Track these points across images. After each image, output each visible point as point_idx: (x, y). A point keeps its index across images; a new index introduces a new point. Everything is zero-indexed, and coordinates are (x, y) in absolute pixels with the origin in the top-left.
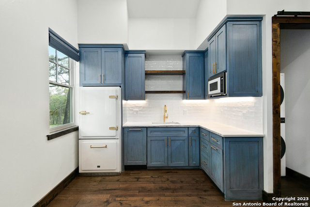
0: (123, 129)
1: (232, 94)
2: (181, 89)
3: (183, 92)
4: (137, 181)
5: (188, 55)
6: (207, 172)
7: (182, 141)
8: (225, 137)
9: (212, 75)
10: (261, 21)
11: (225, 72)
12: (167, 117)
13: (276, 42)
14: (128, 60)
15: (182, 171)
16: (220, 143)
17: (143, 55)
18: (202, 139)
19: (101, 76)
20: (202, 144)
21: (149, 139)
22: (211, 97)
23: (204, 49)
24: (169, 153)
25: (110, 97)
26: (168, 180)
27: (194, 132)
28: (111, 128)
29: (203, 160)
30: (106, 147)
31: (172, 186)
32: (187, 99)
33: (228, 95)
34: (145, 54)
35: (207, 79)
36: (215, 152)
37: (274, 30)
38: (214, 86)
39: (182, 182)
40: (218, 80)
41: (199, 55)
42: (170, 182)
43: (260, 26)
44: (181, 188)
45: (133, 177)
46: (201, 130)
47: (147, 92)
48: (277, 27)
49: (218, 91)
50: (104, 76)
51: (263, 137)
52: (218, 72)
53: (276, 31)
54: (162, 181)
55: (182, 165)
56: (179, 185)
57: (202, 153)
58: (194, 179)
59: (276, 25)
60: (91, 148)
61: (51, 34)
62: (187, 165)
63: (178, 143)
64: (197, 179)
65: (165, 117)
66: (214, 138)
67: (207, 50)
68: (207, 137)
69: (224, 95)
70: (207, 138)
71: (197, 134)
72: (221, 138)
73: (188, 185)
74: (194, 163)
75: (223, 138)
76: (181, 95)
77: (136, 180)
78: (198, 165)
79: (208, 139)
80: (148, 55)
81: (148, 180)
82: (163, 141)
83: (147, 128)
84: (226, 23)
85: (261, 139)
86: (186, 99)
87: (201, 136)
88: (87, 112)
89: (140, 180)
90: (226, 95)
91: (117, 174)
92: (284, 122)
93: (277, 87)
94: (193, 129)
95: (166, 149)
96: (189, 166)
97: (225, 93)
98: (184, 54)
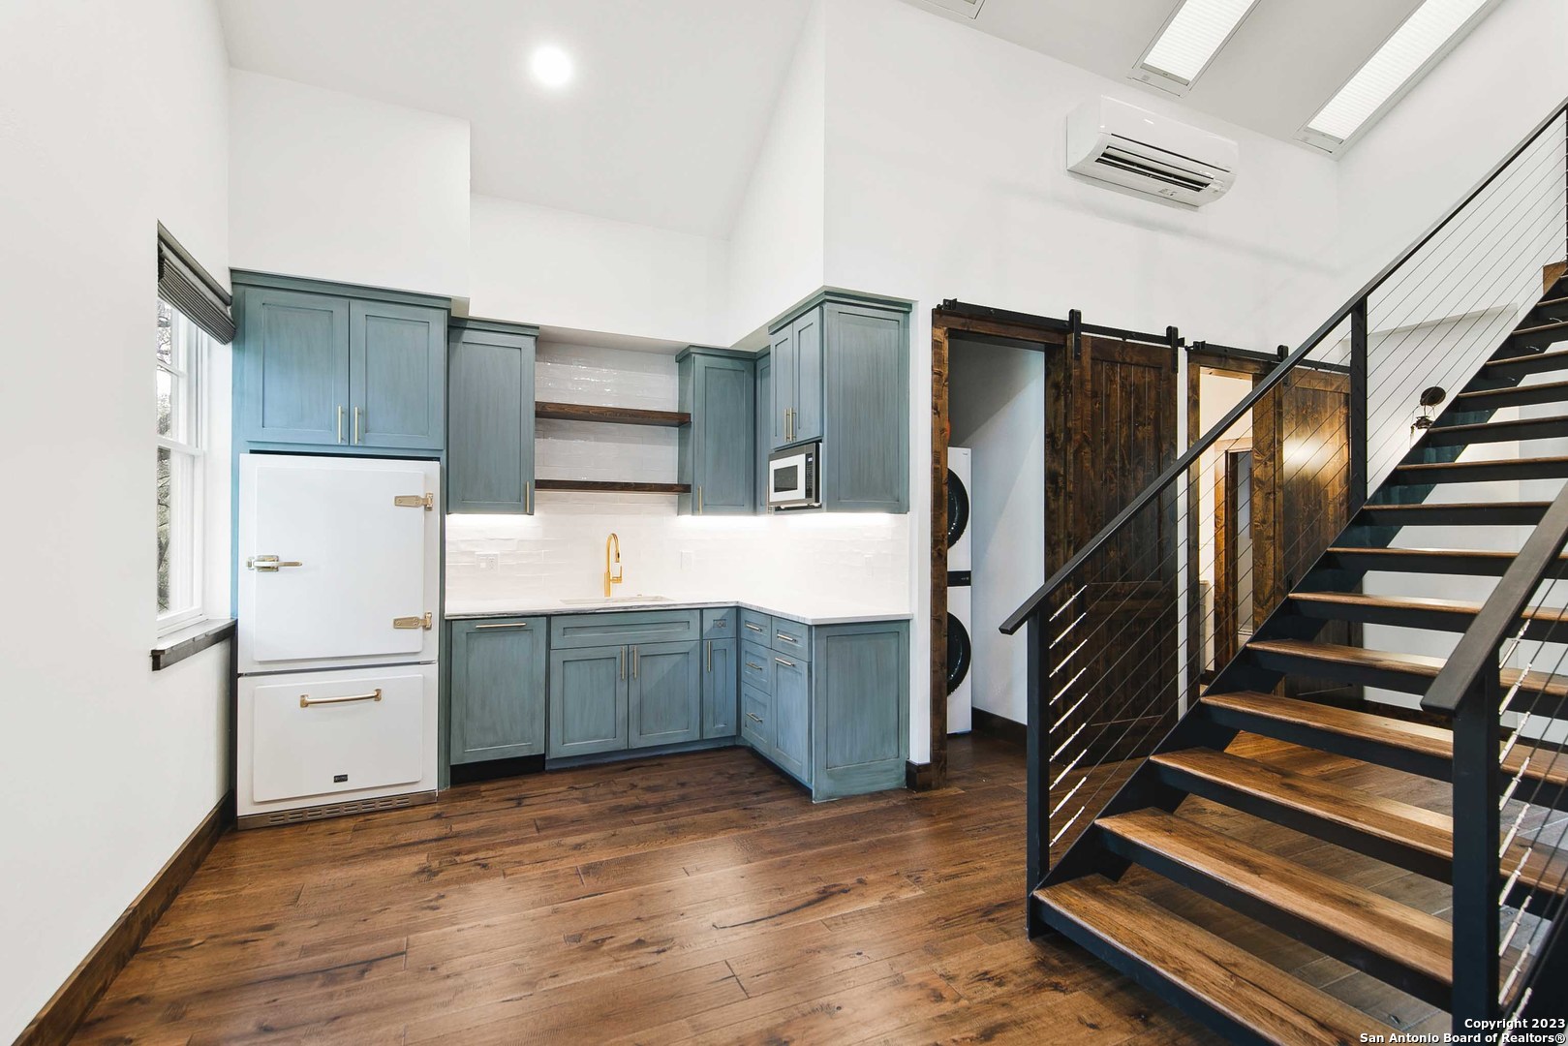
0: (448, 624)
1: (836, 504)
2: (672, 479)
3: (682, 489)
4: (519, 805)
5: (700, 362)
6: (762, 745)
7: (678, 657)
8: (817, 626)
9: (782, 442)
10: (908, 312)
11: (818, 442)
12: (619, 579)
13: (940, 374)
14: (461, 351)
15: (678, 760)
16: (802, 644)
17: (529, 344)
18: (746, 646)
19: (348, 414)
20: (746, 659)
21: (556, 659)
22: (778, 509)
23: (755, 348)
24: (634, 700)
25: (400, 501)
26: (634, 786)
27: (721, 623)
28: (401, 624)
29: (748, 711)
30: (377, 698)
31: (652, 798)
32: (694, 511)
33: (825, 506)
34: (537, 337)
35: (764, 451)
36: (789, 673)
37: (936, 345)
38: (786, 479)
39: (683, 785)
40: (799, 461)
41: (737, 364)
42: (640, 791)
43: (906, 325)
44: (683, 798)
45: (496, 799)
46: (745, 615)
47: (542, 485)
48: (942, 337)
49: (800, 493)
50: (364, 414)
51: (909, 621)
52: (800, 438)
53: (941, 349)
54: (614, 793)
55: (680, 739)
56: (674, 794)
57: (744, 689)
58: (720, 773)
59: (940, 333)
60: (305, 704)
61: (166, 251)
62: (697, 737)
63: (664, 666)
64: (732, 772)
65: (612, 580)
66: (784, 633)
67: (765, 354)
68: (766, 633)
69: (813, 507)
70: (764, 638)
71: (730, 632)
72: (805, 630)
73: (704, 788)
74: (718, 728)
75: (810, 627)
76: (674, 497)
77: (512, 804)
78: (734, 733)
79: (766, 642)
80: (547, 343)
81: (560, 796)
82: (612, 661)
83: (549, 617)
84: (820, 304)
85: (905, 624)
86: (693, 513)
87: (745, 635)
88: (284, 559)
89: (527, 802)
90: (820, 507)
91: (427, 799)
92: (968, 583)
93: (942, 491)
94: (719, 615)
95: (622, 688)
96: (702, 741)
97: (817, 501)
98: (684, 356)
